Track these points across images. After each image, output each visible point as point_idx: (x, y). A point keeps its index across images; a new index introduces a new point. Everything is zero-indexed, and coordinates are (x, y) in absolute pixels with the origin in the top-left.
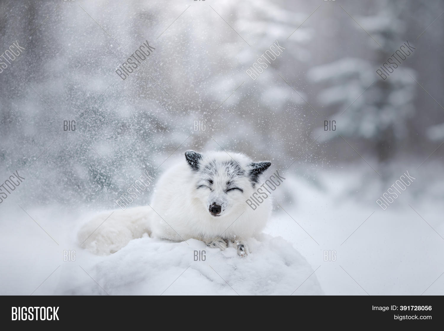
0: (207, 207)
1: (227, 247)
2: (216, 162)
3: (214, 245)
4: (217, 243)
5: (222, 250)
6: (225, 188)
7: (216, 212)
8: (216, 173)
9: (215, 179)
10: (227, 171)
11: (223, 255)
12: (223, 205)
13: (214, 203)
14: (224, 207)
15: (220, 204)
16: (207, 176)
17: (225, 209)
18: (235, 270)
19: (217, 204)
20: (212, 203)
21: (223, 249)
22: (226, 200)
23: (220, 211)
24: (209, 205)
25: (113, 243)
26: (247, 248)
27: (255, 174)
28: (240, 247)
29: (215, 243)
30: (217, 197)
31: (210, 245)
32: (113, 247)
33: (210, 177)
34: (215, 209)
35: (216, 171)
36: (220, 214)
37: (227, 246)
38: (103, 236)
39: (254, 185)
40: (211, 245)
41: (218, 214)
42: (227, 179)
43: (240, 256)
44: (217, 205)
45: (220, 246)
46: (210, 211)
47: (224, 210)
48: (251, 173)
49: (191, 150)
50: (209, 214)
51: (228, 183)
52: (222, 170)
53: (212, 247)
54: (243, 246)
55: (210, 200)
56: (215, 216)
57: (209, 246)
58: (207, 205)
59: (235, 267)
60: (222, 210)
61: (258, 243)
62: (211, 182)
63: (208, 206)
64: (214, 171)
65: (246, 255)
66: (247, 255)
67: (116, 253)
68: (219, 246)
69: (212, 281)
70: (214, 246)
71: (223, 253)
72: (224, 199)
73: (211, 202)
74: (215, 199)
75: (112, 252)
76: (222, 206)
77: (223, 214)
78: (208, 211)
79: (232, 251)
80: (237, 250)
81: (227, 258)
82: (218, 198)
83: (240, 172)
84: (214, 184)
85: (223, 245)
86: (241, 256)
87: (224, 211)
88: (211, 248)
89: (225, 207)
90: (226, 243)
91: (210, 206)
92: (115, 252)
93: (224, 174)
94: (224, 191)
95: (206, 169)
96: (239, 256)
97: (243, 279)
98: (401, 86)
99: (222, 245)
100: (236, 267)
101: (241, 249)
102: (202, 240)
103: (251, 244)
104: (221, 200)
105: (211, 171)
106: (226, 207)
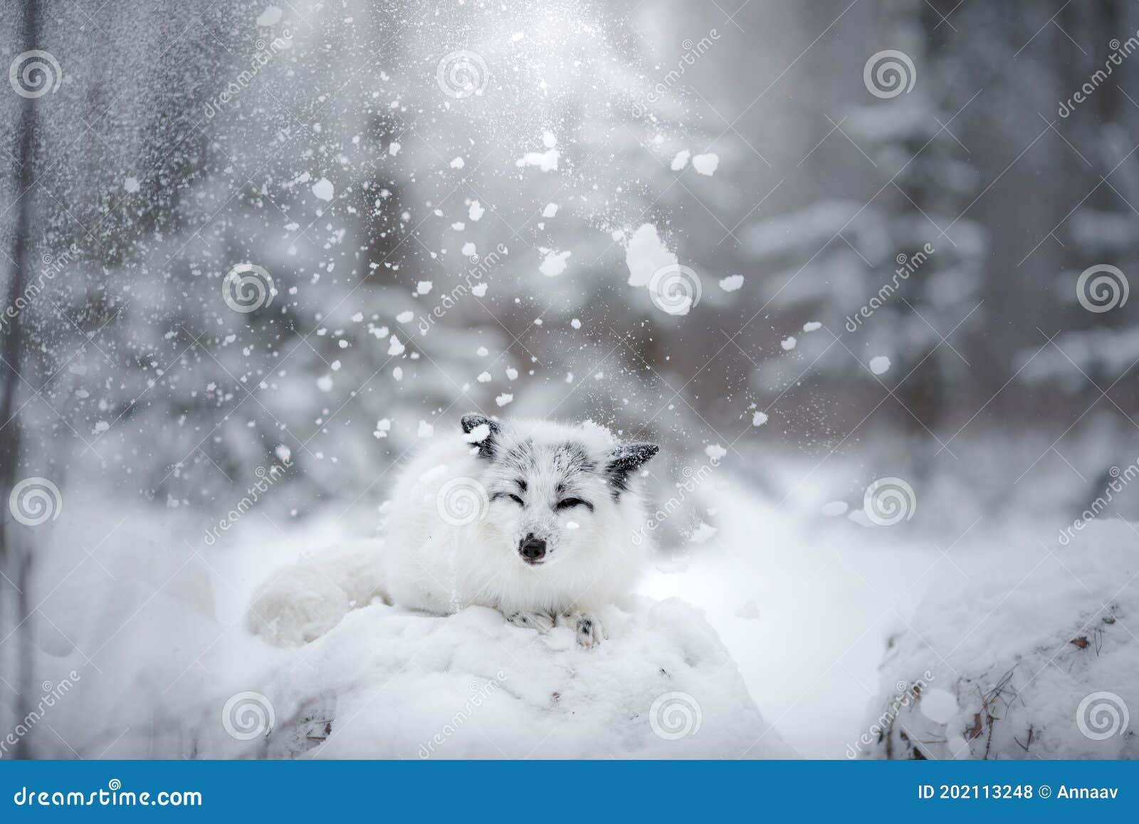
0: (513, 543)
1: (554, 627)
2: (533, 444)
3: (524, 620)
4: (530, 618)
5: (541, 633)
6: (554, 500)
7: (534, 555)
8: (532, 467)
9: (532, 481)
10: (556, 463)
11: (544, 644)
12: (548, 538)
13: (531, 535)
14: (551, 542)
15: (543, 538)
16: (513, 473)
17: (554, 547)
18: (573, 677)
19: (536, 536)
20: (524, 537)
21: (544, 632)
22: (556, 529)
23: (545, 553)
24: (518, 539)
25: (309, 620)
26: (598, 628)
27: (619, 471)
28: (582, 627)
29: (525, 616)
30: (537, 520)
31: (513, 618)
32: (309, 627)
33: (520, 474)
34: (533, 549)
35: (532, 461)
36: (543, 560)
37: (554, 622)
38: (292, 608)
39: (617, 495)
40: (517, 620)
41: (539, 560)
42: (556, 478)
43: (582, 645)
44: (536, 541)
45: (539, 625)
46: (521, 553)
47: (551, 551)
48: (612, 467)
49: (475, 414)
50: (518, 558)
51: (560, 488)
52: (545, 461)
53: (517, 624)
54: (589, 623)
55: (521, 528)
56: (533, 563)
57: (512, 621)
58: (514, 539)
59: (573, 672)
60: (547, 551)
61: (625, 616)
62: (523, 485)
63: (515, 542)
64: (529, 461)
65: (596, 643)
66: (599, 643)
67: (317, 640)
68: (537, 625)
69: (519, 698)
70: (523, 623)
71: (544, 640)
72: (552, 525)
73: (522, 533)
74: (532, 526)
75: (308, 638)
76: (548, 542)
77: (549, 560)
78: (517, 553)
79: (564, 635)
80: (576, 633)
81: (554, 651)
82: (538, 522)
83: (587, 465)
84: (529, 491)
85: (544, 623)
86: (585, 647)
87: (553, 552)
88: (517, 626)
89: (553, 543)
90: (550, 618)
91: (522, 542)
92: (314, 639)
93: (550, 468)
94: (551, 507)
95: (512, 458)
96: (580, 645)
97: (591, 699)
98: (952, 260)
99: (543, 621)
100: (573, 670)
101: (585, 631)
102: (495, 608)
103: (608, 618)
104: (546, 527)
105: (521, 461)
106: (557, 543)
